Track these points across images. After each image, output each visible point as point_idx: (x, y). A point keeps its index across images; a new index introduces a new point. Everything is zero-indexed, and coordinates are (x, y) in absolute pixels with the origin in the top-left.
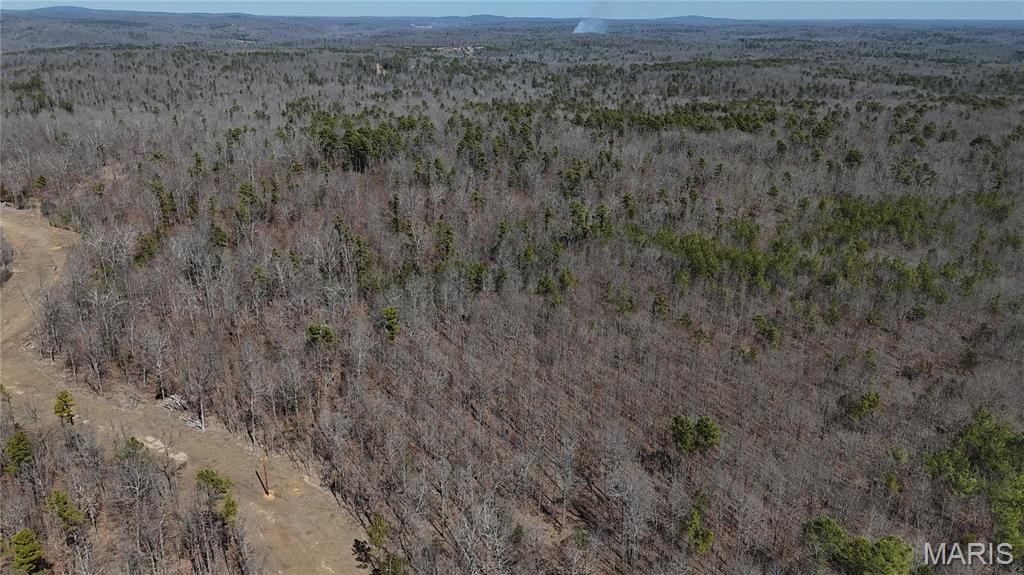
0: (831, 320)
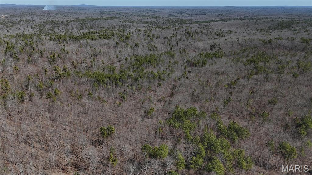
0: (139, 90)
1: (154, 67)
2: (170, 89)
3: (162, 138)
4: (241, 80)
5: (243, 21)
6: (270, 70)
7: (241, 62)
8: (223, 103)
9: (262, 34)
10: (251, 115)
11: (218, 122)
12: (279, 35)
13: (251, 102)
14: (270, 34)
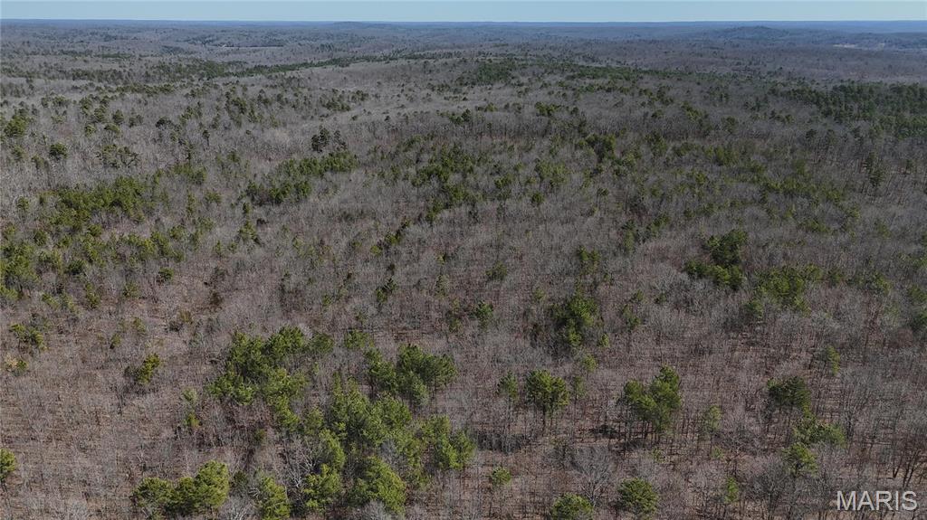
0: (91, 305)
1: (138, 221)
2: (206, 283)
3: (202, 444)
4: (414, 230)
5: (393, 63)
6: (479, 193)
7: (406, 178)
8: (375, 298)
9: (445, 98)
10: (452, 318)
11: (369, 355)
12: (485, 100)
13: (447, 284)
14: (465, 96)
